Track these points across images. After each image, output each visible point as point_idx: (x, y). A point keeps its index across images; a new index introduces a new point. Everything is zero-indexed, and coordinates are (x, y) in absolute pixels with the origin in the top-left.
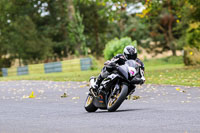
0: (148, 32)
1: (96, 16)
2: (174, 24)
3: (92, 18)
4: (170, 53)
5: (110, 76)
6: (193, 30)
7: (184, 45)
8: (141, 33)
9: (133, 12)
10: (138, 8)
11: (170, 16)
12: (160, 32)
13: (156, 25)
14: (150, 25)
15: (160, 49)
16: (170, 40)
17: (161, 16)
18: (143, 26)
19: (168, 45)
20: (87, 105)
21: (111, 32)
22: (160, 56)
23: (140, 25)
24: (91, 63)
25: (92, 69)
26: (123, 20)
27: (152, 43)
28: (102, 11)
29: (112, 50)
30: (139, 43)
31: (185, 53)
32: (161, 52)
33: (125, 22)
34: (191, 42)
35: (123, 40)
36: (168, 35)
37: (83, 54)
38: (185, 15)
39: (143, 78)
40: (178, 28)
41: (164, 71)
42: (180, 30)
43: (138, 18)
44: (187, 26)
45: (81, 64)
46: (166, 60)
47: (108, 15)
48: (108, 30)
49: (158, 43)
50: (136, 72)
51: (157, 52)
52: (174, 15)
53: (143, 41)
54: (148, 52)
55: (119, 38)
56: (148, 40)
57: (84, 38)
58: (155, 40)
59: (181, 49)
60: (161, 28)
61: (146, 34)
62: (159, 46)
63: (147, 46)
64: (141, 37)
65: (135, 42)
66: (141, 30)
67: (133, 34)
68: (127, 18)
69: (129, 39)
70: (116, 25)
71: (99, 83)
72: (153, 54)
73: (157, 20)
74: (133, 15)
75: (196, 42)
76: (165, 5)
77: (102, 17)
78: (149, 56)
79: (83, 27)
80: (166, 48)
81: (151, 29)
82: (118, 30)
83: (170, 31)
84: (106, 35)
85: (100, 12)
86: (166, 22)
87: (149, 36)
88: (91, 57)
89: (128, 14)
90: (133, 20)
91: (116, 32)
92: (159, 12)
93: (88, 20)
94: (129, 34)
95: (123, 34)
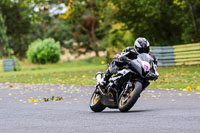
0: (71, 33)
1: (19, 17)
2: (97, 25)
3: (15, 19)
4: (93, 54)
5: (122, 72)
6: (116, 31)
7: (107, 45)
8: (64, 34)
9: (56, 13)
10: (61, 8)
11: (93, 17)
12: (83, 33)
13: (79, 26)
14: (73, 26)
15: (83, 50)
16: (93, 41)
17: (84, 17)
18: (66, 27)
19: (91, 46)
20: (92, 105)
21: (34, 33)
22: (83, 57)
23: (63, 26)
24: (14, 64)
25: (15, 70)
26: (45, 21)
27: (75, 44)
28: (25, 12)
29: (35, 51)
30: (62, 44)
31: (108, 54)
32: (84, 53)
33: (48, 23)
34: (114, 43)
35: (46, 41)
36: (91, 36)
37: (6, 55)
38: (107, 16)
39: (157, 73)
40: (101, 28)
41: (87, 72)
42: (102, 31)
43: (61, 19)
44: (109, 27)
45: (4, 65)
46: (89, 61)
47: (30, 16)
48: (31, 31)
49: (81, 44)
50: (149, 67)
51: (80, 53)
52: (97, 15)
53: (66, 42)
54: (71, 53)
55: (42, 39)
56: (71, 40)
57: (7, 39)
58: (78, 41)
59: (104, 50)
60: (84, 29)
61: (69, 35)
62: (82, 47)
63: (70, 47)
64: (64, 38)
65: (58, 43)
66: (64, 31)
67: (56, 35)
68: (50, 19)
69: (52, 40)
70: (39, 26)
71: (107, 79)
72: (76, 55)
73: (80, 21)
74: (56, 16)
75: (118, 43)
76: (88, 6)
77: (24, 18)
78: (72, 57)
79: (6, 28)
80: (89, 49)
81: (74, 30)
82: (41, 31)
83: (92, 32)
84: (29, 37)
85: (23, 13)
86: (88, 23)
87: (72, 37)
88: (14, 58)
89: (51, 15)
90: (56, 21)
91: (39, 33)
92: (83, 13)
93: (10, 21)
94: (52, 35)
95: (46, 35)
